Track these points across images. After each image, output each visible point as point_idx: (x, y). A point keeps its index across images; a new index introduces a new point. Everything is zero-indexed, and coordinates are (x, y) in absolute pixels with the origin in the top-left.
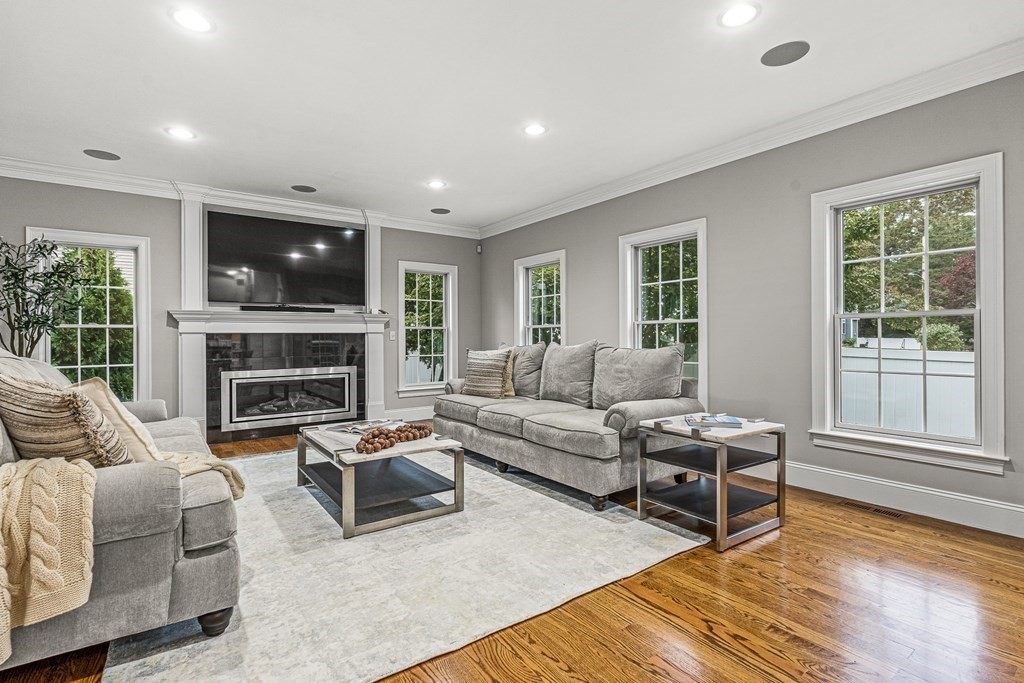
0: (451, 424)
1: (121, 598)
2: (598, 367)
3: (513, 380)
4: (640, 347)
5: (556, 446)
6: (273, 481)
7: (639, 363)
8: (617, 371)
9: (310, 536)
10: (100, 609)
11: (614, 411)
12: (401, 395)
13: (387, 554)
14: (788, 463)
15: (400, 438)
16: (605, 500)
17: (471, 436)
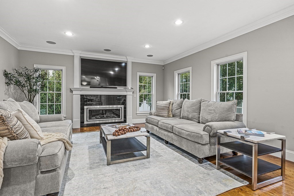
0: (150, 125)
1: (17, 187)
2: (202, 108)
3: (172, 111)
4: (219, 101)
5: (185, 137)
6: (94, 141)
7: (218, 107)
8: (209, 110)
9: (97, 163)
10: (10, 190)
11: (207, 126)
12: (137, 115)
13: (119, 174)
14: (287, 151)
15: (129, 131)
16: (203, 160)
17: (156, 130)
